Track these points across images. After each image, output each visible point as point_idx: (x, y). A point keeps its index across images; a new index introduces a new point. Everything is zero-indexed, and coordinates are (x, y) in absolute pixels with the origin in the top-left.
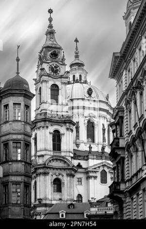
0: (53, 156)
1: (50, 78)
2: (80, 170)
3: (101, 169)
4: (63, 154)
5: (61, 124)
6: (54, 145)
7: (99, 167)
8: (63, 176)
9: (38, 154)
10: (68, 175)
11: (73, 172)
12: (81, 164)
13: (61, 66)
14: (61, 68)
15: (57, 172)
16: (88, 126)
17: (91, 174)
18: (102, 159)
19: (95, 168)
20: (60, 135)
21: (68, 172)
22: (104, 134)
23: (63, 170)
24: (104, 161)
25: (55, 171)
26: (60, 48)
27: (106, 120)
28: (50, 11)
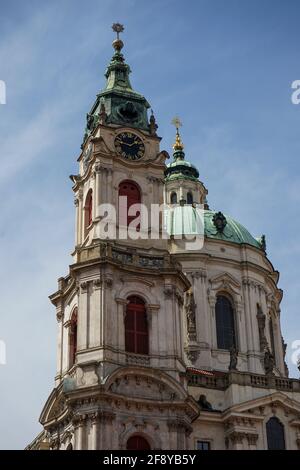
0: (126, 367)
1: (117, 165)
2: (205, 416)
3: (268, 414)
4: (155, 363)
5: (149, 279)
6: (128, 337)
7: (261, 408)
8: (157, 428)
9: (81, 359)
10: (171, 425)
11: (187, 419)
12: (208, 399)
13: (147, 140)
14: (146, 145)
15: (140, 414)
16: (217, 307)
17: (239, 428)
18: (266, 386)
19: (249, 411)
20: (145, 310)
21: (173, 416)
22: (261, 331)
23: (156, 412)
24: (273, 391)
25: (133, 411)
26: (143, 101)
27: (263, 296)
28: (118, 28)
